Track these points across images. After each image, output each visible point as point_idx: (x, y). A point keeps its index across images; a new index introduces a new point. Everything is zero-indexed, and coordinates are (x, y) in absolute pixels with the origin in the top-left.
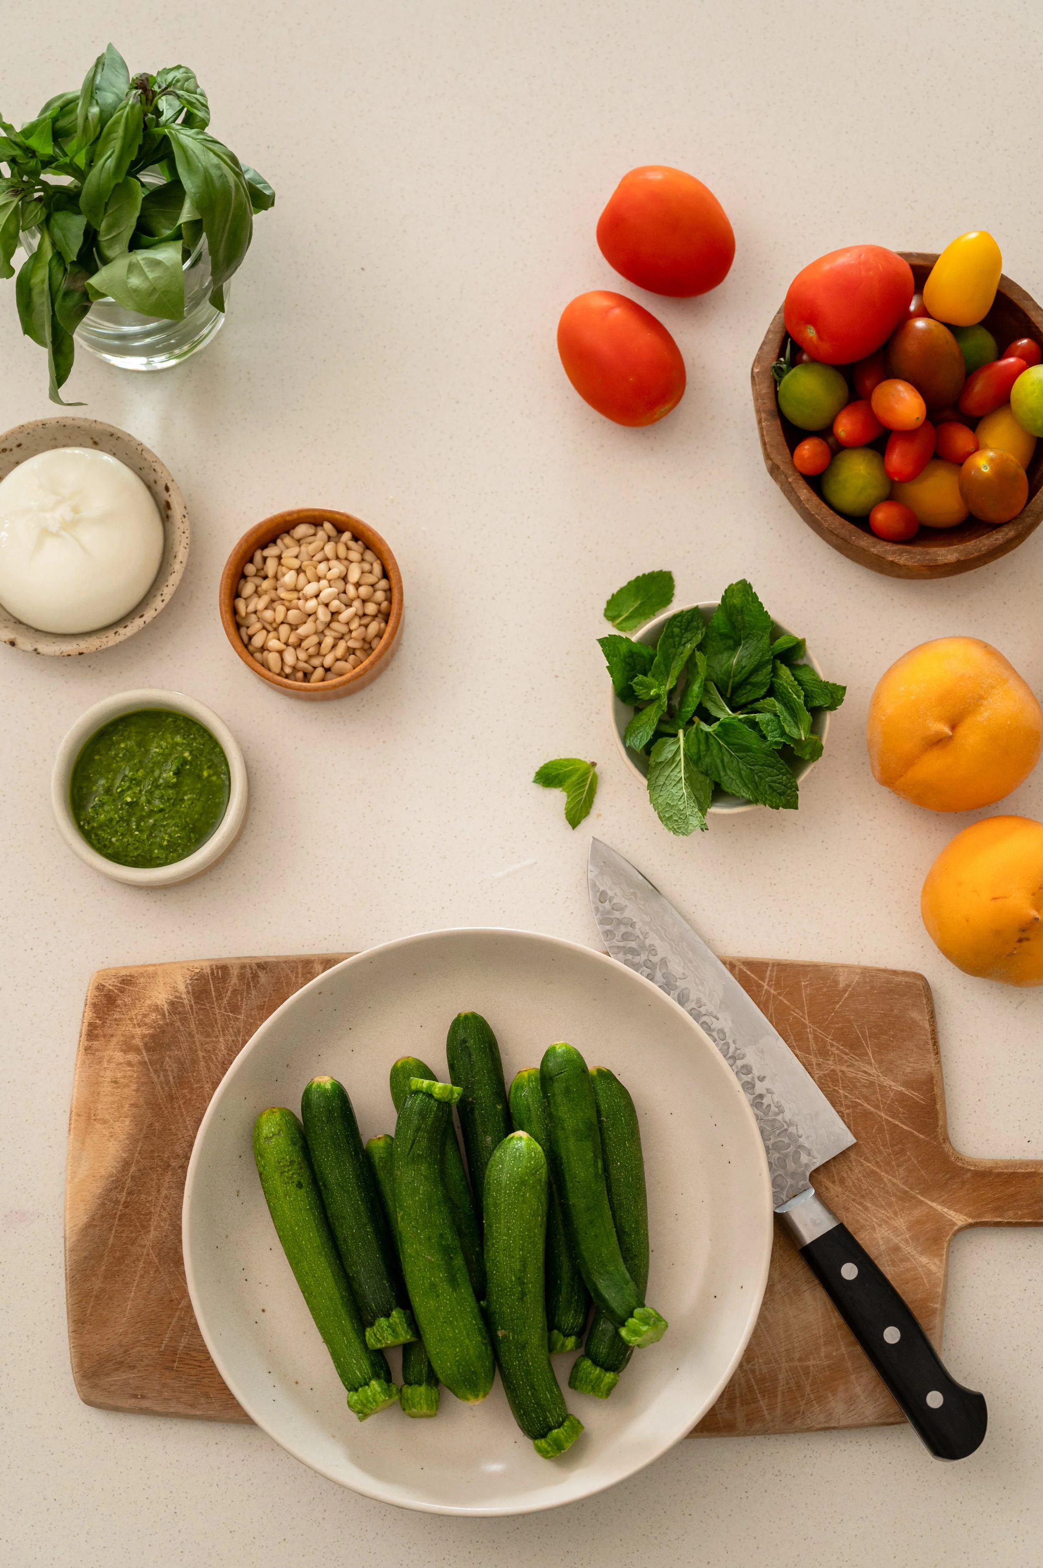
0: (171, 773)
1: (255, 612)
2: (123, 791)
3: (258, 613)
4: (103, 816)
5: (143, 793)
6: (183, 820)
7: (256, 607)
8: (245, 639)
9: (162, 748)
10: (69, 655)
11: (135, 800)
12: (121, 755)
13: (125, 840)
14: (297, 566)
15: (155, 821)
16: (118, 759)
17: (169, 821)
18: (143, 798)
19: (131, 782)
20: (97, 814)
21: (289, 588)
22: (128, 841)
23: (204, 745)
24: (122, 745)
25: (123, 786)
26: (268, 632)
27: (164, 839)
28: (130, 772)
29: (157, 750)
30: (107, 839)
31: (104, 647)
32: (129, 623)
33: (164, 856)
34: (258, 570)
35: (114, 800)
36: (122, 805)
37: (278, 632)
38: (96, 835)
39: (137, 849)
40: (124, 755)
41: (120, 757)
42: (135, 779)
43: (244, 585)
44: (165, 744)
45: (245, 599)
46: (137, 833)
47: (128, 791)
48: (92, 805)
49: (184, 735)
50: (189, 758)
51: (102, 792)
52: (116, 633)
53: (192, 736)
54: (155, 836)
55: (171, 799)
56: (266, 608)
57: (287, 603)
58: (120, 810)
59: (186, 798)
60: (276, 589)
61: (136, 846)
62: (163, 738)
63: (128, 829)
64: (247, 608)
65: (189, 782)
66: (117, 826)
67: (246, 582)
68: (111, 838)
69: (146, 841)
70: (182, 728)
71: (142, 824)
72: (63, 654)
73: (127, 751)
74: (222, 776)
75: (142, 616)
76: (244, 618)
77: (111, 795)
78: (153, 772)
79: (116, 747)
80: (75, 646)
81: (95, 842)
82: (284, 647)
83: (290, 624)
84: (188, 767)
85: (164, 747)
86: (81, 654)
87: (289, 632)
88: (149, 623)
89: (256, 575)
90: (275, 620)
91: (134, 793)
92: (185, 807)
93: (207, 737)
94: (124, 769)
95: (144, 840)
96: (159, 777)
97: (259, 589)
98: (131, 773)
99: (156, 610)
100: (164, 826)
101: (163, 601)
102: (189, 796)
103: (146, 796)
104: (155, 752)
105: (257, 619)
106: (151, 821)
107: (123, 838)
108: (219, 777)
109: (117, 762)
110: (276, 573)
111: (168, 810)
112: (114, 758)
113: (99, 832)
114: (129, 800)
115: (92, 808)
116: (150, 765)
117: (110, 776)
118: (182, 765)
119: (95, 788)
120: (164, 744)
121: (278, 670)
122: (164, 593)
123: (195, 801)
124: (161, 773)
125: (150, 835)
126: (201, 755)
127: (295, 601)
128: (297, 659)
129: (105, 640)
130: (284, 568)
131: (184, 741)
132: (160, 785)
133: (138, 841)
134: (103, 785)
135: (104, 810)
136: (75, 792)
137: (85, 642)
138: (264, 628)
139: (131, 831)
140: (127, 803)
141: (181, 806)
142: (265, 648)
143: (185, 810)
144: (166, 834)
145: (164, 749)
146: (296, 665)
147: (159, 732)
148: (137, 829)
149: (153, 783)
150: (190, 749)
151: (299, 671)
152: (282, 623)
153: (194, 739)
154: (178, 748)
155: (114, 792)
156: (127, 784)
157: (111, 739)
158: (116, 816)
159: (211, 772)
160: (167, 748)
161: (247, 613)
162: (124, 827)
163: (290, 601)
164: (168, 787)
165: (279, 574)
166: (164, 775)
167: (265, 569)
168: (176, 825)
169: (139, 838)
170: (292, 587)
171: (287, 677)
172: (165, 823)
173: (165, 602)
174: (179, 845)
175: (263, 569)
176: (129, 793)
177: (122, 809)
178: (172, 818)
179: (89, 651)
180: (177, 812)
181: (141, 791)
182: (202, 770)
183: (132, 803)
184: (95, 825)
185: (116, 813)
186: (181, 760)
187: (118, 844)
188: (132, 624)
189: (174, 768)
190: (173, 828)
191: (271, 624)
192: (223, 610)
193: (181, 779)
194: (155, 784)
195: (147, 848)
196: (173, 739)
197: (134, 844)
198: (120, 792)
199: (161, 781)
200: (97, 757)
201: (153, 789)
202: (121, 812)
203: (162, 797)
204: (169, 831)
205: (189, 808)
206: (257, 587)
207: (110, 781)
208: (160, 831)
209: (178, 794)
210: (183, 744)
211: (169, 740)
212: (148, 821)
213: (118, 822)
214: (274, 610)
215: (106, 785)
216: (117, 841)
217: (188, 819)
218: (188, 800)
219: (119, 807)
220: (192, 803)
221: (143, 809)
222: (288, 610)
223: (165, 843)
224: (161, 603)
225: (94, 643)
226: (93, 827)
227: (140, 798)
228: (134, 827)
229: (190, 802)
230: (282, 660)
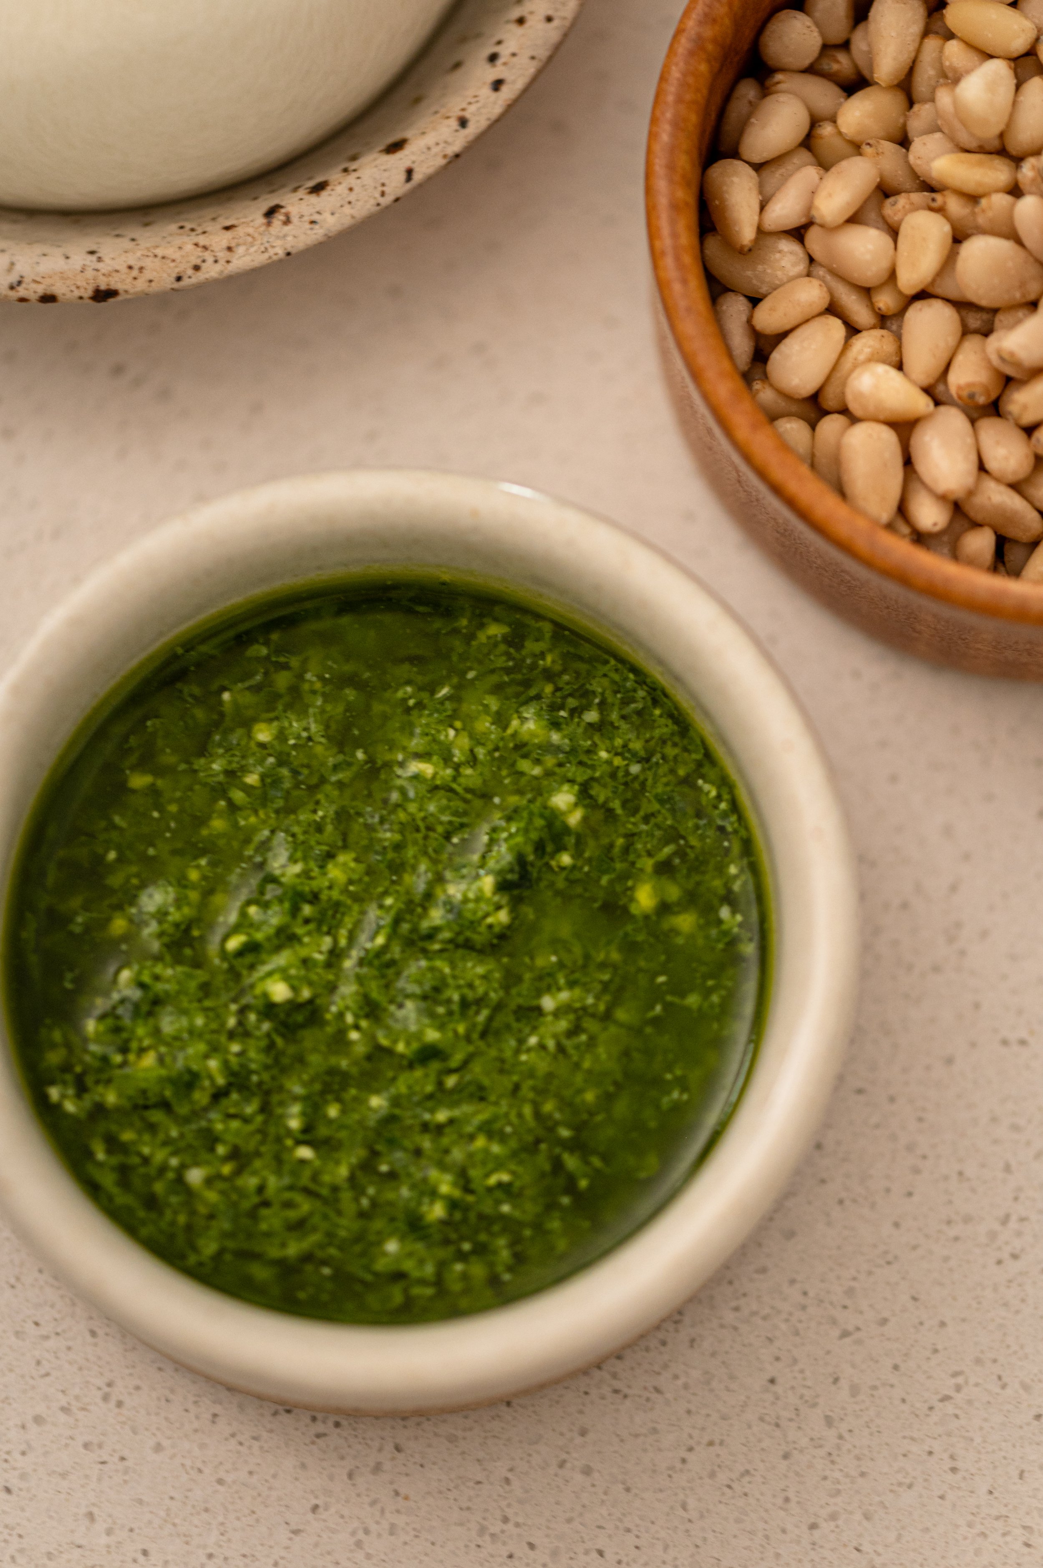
0: (488, 883)
1: (798, 233)
2: (251, 948)
3: (813, 236)
4: (149, 1060)
5: (348, 964)
6: (527, 1110)
7: (810, 207)
8: (742, 346)
9: (447, 759)
10: (48, 299)
11: (306, 993)
12: (252, 779)
13: (251, 1182)
14: (1019, 44)
15: (396, 1101)
16: (238, 796)
17: (466, 1108)
18: (348, 990)
19: (295, 911)
20: (124, 1050)
21: (965, 139)
22: (261, 1189)
23: (645, 760)
24: (263, 734)
25: (257, 926)
26: (853, 330)
27: (433, 1194)
28: (293, 860)
29: (427, 769)
30: (163, 1169)
31: (211, 271)
32: (334, 175)
33: (429, 1270)
34: (827, 48)
35: (206, 989)
36: (243, 1011)
37: (899, 338)
38: (113, 1144)
39: (299, 1226)
40: (270, 781)
41: (247, 789)
42: (314, 898)
43: (753, 107)
44: (464, 742)
45: (758, 167)
46: (305, 1152)
47: (278, 949)
48: (101, 1004)
49: (554, 708)
50: (574, 819)
51: (156, 946)
52: (271, 213)
53: (592, 716)
54: (392, 1176)
55: (480, 1002)
56: (854, 219)
57: (955, 206)
58: (232, 1035)
59: (548, 1003)
60: (904, 141)
61: (293, 1215)
62: (454, 715)
63: (262, 1132)
64: (762, 207)
65: (565, 930)
66: (214, 1115)
67: (765, 91)
68: (183, 1167)
69: (346, 1196)
70: (549, 675)
71: (333, 1111)
72: (21, 292)
73: (283, 761)
74: (725, 913)
75: (396, 147)
76: (746, 253)
77: (198, 963)
78: (397, 868)
79: (234, 738)
80: (79, 259)
81: (108, 1180)
82: (922, 404)
83: (962, 305)
84: (566, 859)
85: (458, 756)
86: (103, 295)
87: (952, 340)
88: (430, 179)
89: (811, 70)
90: (892, 275)
91: (306, 962)
92: (542, 1047)
93: (664, 728)
94: (265, 846)
95: (335, 1189)
96: (429, 896)
97: (827, 130)
98: (297, 868)
99: (463, 123)
100: (439, 1129)
101: (497, 85)
102: (564, 996)
103: (360, 979)
104: (417, 778)
105: (801, 267)
106: (376, 1102)
107: (238, 1172)
108: (708, 913)
109: (233, 808)
110: (911, 71)
111: (457, 1059)
112: (220, 791)
113: (127, 1136)
114: (279, 991)
115: (102, 1017)
116: (388, 836)
117: (194, 875)
118: (540, 848)
119: (119, 925)
120: (460, 746)
121: (885, 512)
122: (504, 51)
123: (591, 1025)
124: (439, 879)
125: (367, 1166)
126: (631, 806)
127: (1000, 200)
128: (982, 468)
129: (219, 240)
130: (953, 48)
131: (556, 737)
132: (431, 936)
133: (308, 1192)
134: (161, 915)
135: (157, 1032)
136: (28, 934)
137: (125, 243)
138: (832, 309)
139: (279, 1140)
140: (269, 1009)
141: (521, 1041)
142: (830, 400)
143: (543, 1066)
144: (442, 1166)
145: (457, 767)
146: (971, 493)
147: (440, 684)
148: (307, 1136)
149: (397, 921)
150: (581, 775)
151: (976, 525)
152: (923, 295)
153: (601, 728)
154: (524, 765)
155: (212, 949)
156: (275, 918)
157: (211, 699)
158: (213, 1064)
159: (674, 892)
160: (473, 760)
161: (761, 232)
162: (246, 1120)
163: (973, 198)
164: (468, 946)
165: (926, 74)
166: (455, 890)
167: (859, 44)
168: (489, 1130)
169: (315, 1177)
170: (991, 132)
171: (920, 538)
172: (442, 1116)
173: (507, 93)
174: (508, 1224)
175: (846, 46)
176: (283, 959)
177: (242, 1032)
178: (480, 1095)
179: (141, 285)
180: (502, 1067)
181: (335, 955)
182: (630, 874)
183: (293, 1006)
184: (111, 1098)
185: (214, 1049)
186: (539, 822)
187: (212, 1196)
188: (351, 179)
189: (503, 855)
190: (480, 1142)
191: (867, 292)
192: (663, 201)
193: (528, 912)
194: (405, 927)
195: (346, 1226)
196: (501, 721)
197: (289, 1205)
198: (240, 953)
199: (436, 916)
200: (139, 781)
201: (396, 951)
202: (235, 1048)
203: (437, 990)
204: (457, 1155)
205: (561, 1049)
206: (815, 122)
207: (194, 896)
208: (418, 1152)
209: (511, 979)
210: (550, 748)
211: (484, 724)
212: (359, 1101)
213: (219, 1095)
214: (894, 232)
215: (175, 916)
216: (209, 1182)
217: (548, 1107)
218: (557, 1014)
219: (232, 1022)
220: (574, 1031)
221: (339, 1041)
222: (958, 238)
223: (437, 1211)
224: (486, 92)
225: (170, 252)
226: (99, 1110)
227: (332, 988)
228: (294, 1124)
229: (563, 1025)
230: (908, 462)
